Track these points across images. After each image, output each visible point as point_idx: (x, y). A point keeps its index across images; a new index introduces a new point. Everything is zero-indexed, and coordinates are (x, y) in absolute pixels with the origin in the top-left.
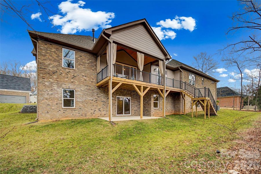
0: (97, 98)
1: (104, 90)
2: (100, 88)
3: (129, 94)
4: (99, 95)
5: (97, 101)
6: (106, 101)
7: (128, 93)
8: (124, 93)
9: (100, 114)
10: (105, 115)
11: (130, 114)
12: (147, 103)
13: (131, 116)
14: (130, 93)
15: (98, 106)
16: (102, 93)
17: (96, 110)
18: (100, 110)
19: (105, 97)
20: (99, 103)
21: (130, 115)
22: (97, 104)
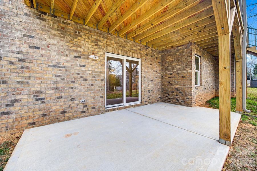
0: (25, 48)
1: (63, 28)
2: (45, 17)
3: (136, 50)
4: (36, 42)
5: (23, 64)
6: (68, 65)
7: (134, 48)
8: (125, 47)
9: (41, 113)
10: (65, 112)
11: (138, 100)
12: (178, 74)
13: (142, 104)
14: (140, 50)
15: (30, 82)
16: (55, 35)
17: (18, 97)
18: (42, 96)
19: (67, 53)
20: (35, 72)
21: (139, 102)
22: (27, 75)
